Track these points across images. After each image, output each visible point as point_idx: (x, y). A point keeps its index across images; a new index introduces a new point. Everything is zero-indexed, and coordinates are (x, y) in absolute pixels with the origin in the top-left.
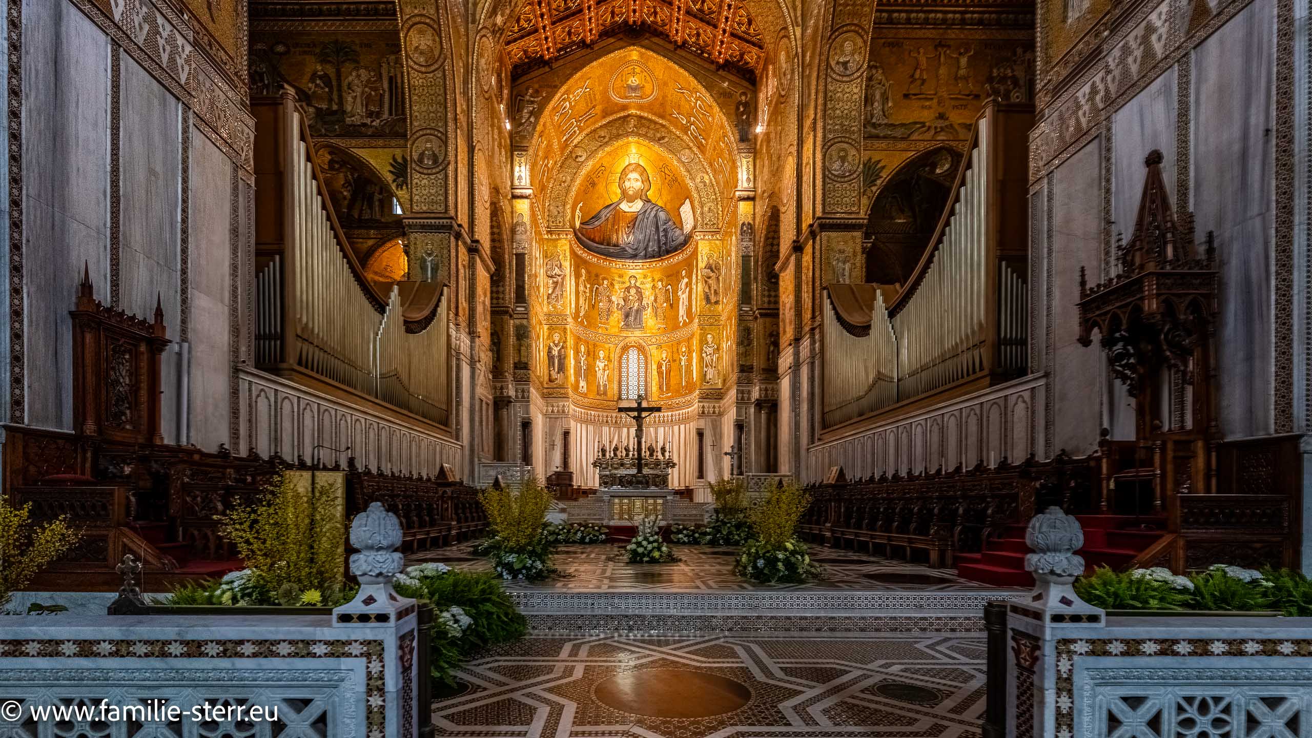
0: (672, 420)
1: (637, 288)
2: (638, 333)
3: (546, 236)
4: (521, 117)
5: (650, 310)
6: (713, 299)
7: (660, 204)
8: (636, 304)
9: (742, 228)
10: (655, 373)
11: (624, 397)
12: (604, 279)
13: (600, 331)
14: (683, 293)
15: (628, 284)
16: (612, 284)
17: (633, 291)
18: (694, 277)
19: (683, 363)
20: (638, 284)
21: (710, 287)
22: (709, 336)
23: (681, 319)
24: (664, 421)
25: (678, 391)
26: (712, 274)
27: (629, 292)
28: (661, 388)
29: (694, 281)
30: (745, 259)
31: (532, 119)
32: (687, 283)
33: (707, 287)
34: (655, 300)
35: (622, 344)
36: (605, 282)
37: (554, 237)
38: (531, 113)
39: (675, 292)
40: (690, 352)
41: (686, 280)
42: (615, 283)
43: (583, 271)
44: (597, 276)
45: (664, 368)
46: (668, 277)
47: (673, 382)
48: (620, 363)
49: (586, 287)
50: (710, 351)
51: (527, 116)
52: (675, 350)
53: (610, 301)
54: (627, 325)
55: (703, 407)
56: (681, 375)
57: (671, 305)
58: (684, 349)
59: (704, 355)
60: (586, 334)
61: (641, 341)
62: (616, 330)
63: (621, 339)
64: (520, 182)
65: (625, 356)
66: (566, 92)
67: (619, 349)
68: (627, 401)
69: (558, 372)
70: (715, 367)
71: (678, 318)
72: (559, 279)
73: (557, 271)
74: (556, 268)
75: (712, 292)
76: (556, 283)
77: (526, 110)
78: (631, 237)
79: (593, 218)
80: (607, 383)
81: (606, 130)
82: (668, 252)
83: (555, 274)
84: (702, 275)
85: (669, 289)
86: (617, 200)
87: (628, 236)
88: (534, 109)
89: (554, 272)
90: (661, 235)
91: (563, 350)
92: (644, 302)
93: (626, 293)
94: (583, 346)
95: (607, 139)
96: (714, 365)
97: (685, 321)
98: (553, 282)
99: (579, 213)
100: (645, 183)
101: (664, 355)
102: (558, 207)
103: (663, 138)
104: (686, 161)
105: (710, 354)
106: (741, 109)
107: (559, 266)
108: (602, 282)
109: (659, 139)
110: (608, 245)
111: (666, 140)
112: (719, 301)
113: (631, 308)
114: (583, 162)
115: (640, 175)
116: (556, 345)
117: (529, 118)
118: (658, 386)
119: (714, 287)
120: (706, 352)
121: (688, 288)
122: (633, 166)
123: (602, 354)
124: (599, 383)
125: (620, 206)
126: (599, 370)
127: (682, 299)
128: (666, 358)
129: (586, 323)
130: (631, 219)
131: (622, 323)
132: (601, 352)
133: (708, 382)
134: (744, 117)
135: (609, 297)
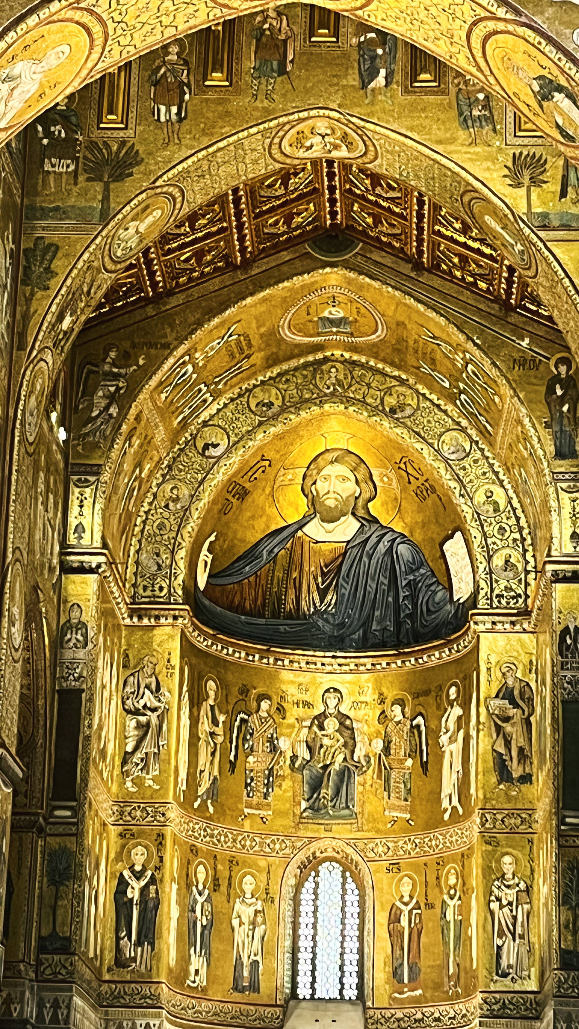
1: (342, 718)
2: (341, 829)
3: (128, 621)
4: (90, 408)
5: (372, 773)
6: (517, 771)
7: (398, 527)
8: (341, 757)
9: (562, 640)
10: (383, 933)
11: (303, 991)
12: (261, 697)
13: (247, 826)
14: (452, 740)
15: (319, 709)
16: (281, 710)
17: (331, 725)
18: (473, 709)
19: (450, 916)
20: (344, 709)
21: (508, 744)
22: (507, 859)
23: (445, 804)
25: (438, 986)
26: (512, 712)
27: (321, 728)
28: (396, 974)
29: (473, 720)
30: (571, 709)
31: (113, 411)
32: (459, 718)
33: (501, 741)
34: (387, 749)
35: (301, 856)
36: (265, 705)
37: (145, 621)
38: (112, 398)
39: (434, 734)
40: (466, 891)
41: (457, 711)
42: (287, 706)
43: (211, 685)
44: (245, 691)
45: (404, 922)
46: (416, 696)
47: (425, 963)
48: (296, 901)
49: (215, 722)
50: (510, 895)
51: (104, 403)
52: (432, 879)
53: (274, 749)
54: (315, 810)
56: (446, 943)
57: (424, 766)
58: (451, 881)
59: (495, 906)
60: (212, 836)
61: (349, 850)
62: (289, 822)
63: (299, 844)
64: (80, 538)
65: (309, 885)
66: (187, 353)
67: (293, 869)
68: (310, 1004)
69: (139, 943)
70: (522, 937)
71: (439, 801)
72: (154, 718)
73: (148, 699)
74: (147, 692)
75: (514, 753)
76: (144, 728)
77: (100, 393)
78: (331, 597)
79: (239, 559)
80: (258, 958)
81: (274, 391)
82: (419, 639)
83: (145, 706)
84: (490, 715)
85: (418, 726)
86: (297, 518)
87: (323, 594)
88: (118, 389)
89: (142, 702)
90: (402, 595)
91: (152, 888)
92: (359, 753)
93: (315, 728)
94: (201, 868)
95: (275, 409)
96: (519, 930)
97: (454, 808)
98: (139, 726)
99: (205, 556)
100: (363, 485)
101: (406, 889)
102: (158, 555)
103: (402, 407)
104: (453, 457)
105: (510, 904)
106: (559, 392)
107: (153, 686)
108: (254, 705)
109: (393, 411)
110: (273, 617)
111: (408, 411)
112: (530, 775)
113: (325, 767)
114: (219, 458)
115: (354, 470)
116: (138, 876)
117: (107, 408)
118: (389, 969)
119: (518, 740)
120: (498, 899)
121: (461, 734)
122: (336, 454)
123: (249, 884)
124: (239, 958)
125: (305, 529)
126: (241, 923)
127: (447, 755)
128: (411, 897)
129: (211, 810)
130: (330, 557)
131: (304, 805)
132: (248, 878)
133: (505, 975)
134: (565, 408)
135: (271, 740)
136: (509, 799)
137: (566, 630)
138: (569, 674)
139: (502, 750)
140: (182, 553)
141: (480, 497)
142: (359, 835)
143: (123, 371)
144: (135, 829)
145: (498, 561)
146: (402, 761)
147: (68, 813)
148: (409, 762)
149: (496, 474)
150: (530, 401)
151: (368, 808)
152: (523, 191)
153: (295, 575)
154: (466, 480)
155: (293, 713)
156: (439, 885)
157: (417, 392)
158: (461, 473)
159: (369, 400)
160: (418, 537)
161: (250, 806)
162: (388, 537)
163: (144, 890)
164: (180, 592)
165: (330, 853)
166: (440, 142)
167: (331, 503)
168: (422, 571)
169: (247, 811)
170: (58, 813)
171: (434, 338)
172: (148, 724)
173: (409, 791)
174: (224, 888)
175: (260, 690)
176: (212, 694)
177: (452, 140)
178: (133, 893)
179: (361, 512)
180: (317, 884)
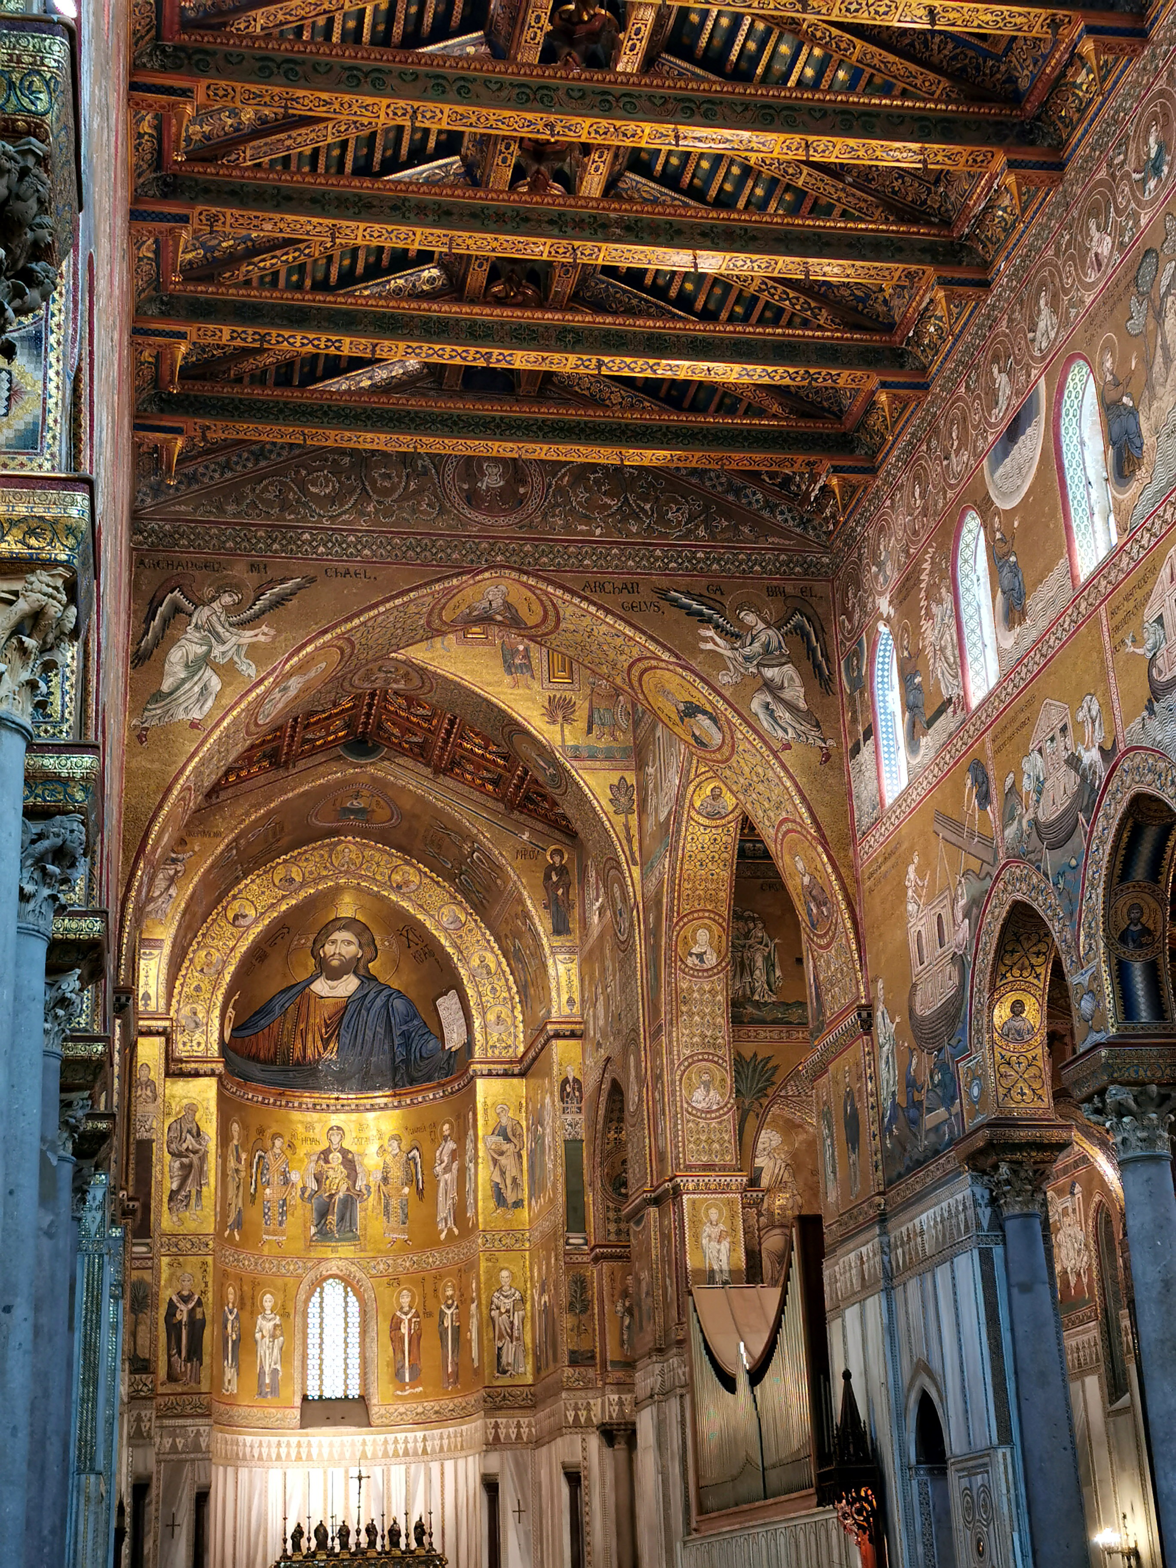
0: (425, 1451)
1: (344, 1152)
2: (346, 1250)
5: (372, 1200)
6: (510, 1197)
8: (344, 1187)
9: (563, 1089)
10: (385, 1339)
11: (313, 1394)
12: (275, 1136)
13: (266, 1250)
14: (447, 1170)
15: (325, 1145)
16: (291, 1146)
17: (336, 1158)
18: (469, 1146)
19: (447, 1323)
20: (346, 1145)
21: (502, 1173)
22: (505, 1273)
23: (441, 1226)
24: (406, 1453)
26: (506, 1146)
27: (327, 1161)
28: (398, 1374)
29: (470, 1153)
30: (572, 1147)
32: (453, 1153)
33: (497, 1172)
34: (385, 1180)
35: (312, 1275)
36: (278, 1143)
38: (172, 880)
39: (429, 1165)
40: (464, 1301)
41: (451, 1145)
42: (297, 1143)
44: (261, 1131)
45: (404, 1330)
46: (411, 1132)
48: (304, 1314)
49: (239, 1160)
50: (506, 1303)
51: (165, 884)
52: (430, 1291)
53: (286, 1182)
54: (324, 1234)
55: (496, 1426)
56: (444, 1345)
57: (420, 1192)
58: (449, 1292)
59: (495, 1313)
60: (238, 1260)
61: (353, 1269)
62: (300, 1245)
63: (310, 1264)
64: (146, 1005)
65: (315, 1299)
66: (236, 840)
67: (304, 1287)
68: (319, 1404)
69: (189, 1359)
70: (518, 1339)
71: (436, 1224)
72: (195, 1158)
73: (190, 1142)
74: (189, 1136)
75: (509, 1182)
76: (187, 1169)
77: (161, 876)
78: (333, 1046)
79: (256, 1013)
80: (278, 1367)
81: (294, 869)
82: (412, 1081)
83: (187, 1149)
84: (488, 1149)
85: (414, 1158)
86: (306, 976)
87: (326, 1043)
88: (177, 872)
89: (185, 1146)
90: (396, 1043)
91: (199, 1310)
92: (360, 1184)
93: (321, 1162)
94: (231, 1289)
95: (297, 885)
96: (516, 1334)
97: (450, 1230)
98: (183, 1166)
99: (231, 1013)
100: (366, 948)
101: (405, 1300)
102: (195, 1014)
103: (407, 883)
104: (452, 927)
105: (508, 1311)
106: (555, 878)
107: (194, 1131)
108: (269, 1143)
109: (399, 887)
110: (284, 1063)
111: (413, 887)
112: (522, 1200)
113: (331, 1196)
114: (248, 927)
115: (357, 935)
116: (185, 1300)
117: (168, 888)
118: (391, 1370)
119: (512, 1171)
120: (498, 1308)
121: (455, 1166)
122: (343, 922)
123: (268, 1301)
124: (262, 1367)
125: (312, 987)
126: (263, 1337)
127: (442, 1184)
128: (411, 1308)
129: (237, 1238)
130: (332, 1010)
131: (313, 1230)
132: (268, 1296)
133: (505, 1372)
134: (560, 892)
135: (284, 1174)
136: (507, 1221)
137: (566, 1081)
138: (569, 1118)
139: (498, 1180)
140: (217, 1012)
141: (475, 962)
142: (362, 1255)
143: (180, 856)
144: (181, 1259)
145: (491, 1017)
146: (399, 1190)
147: (144, 1249)
148: (406, 1190)
149: (488, 941)
150: (531, 886)
151: (370, 1231)
152: (558, 728)
153: (302, 1026)
154: (463, 947)
155: (303, 1150)
156: (437, 1297)
157: (419, 870)
158: (459, 942)
159: (378, 877)
160: (412, 994)
161: (267, 1233)
162: (386, 992)
163: (192, 1312)
164: (216, 1047)
165: (335, 1271)
166: (489, 684)
167: (335, 963)
168: (415, 1022)
169: (265, 1237)
170: (135, 1249)
171: (446, 828)
172: (191, 1166)
173: (406, 1216)
174: (248, 1307)
175: (274, 1129)
176: (236, 1135)
177: (499, 683)
178: (182, 1315)
179: (362, 971)
180: (322, 1298)
